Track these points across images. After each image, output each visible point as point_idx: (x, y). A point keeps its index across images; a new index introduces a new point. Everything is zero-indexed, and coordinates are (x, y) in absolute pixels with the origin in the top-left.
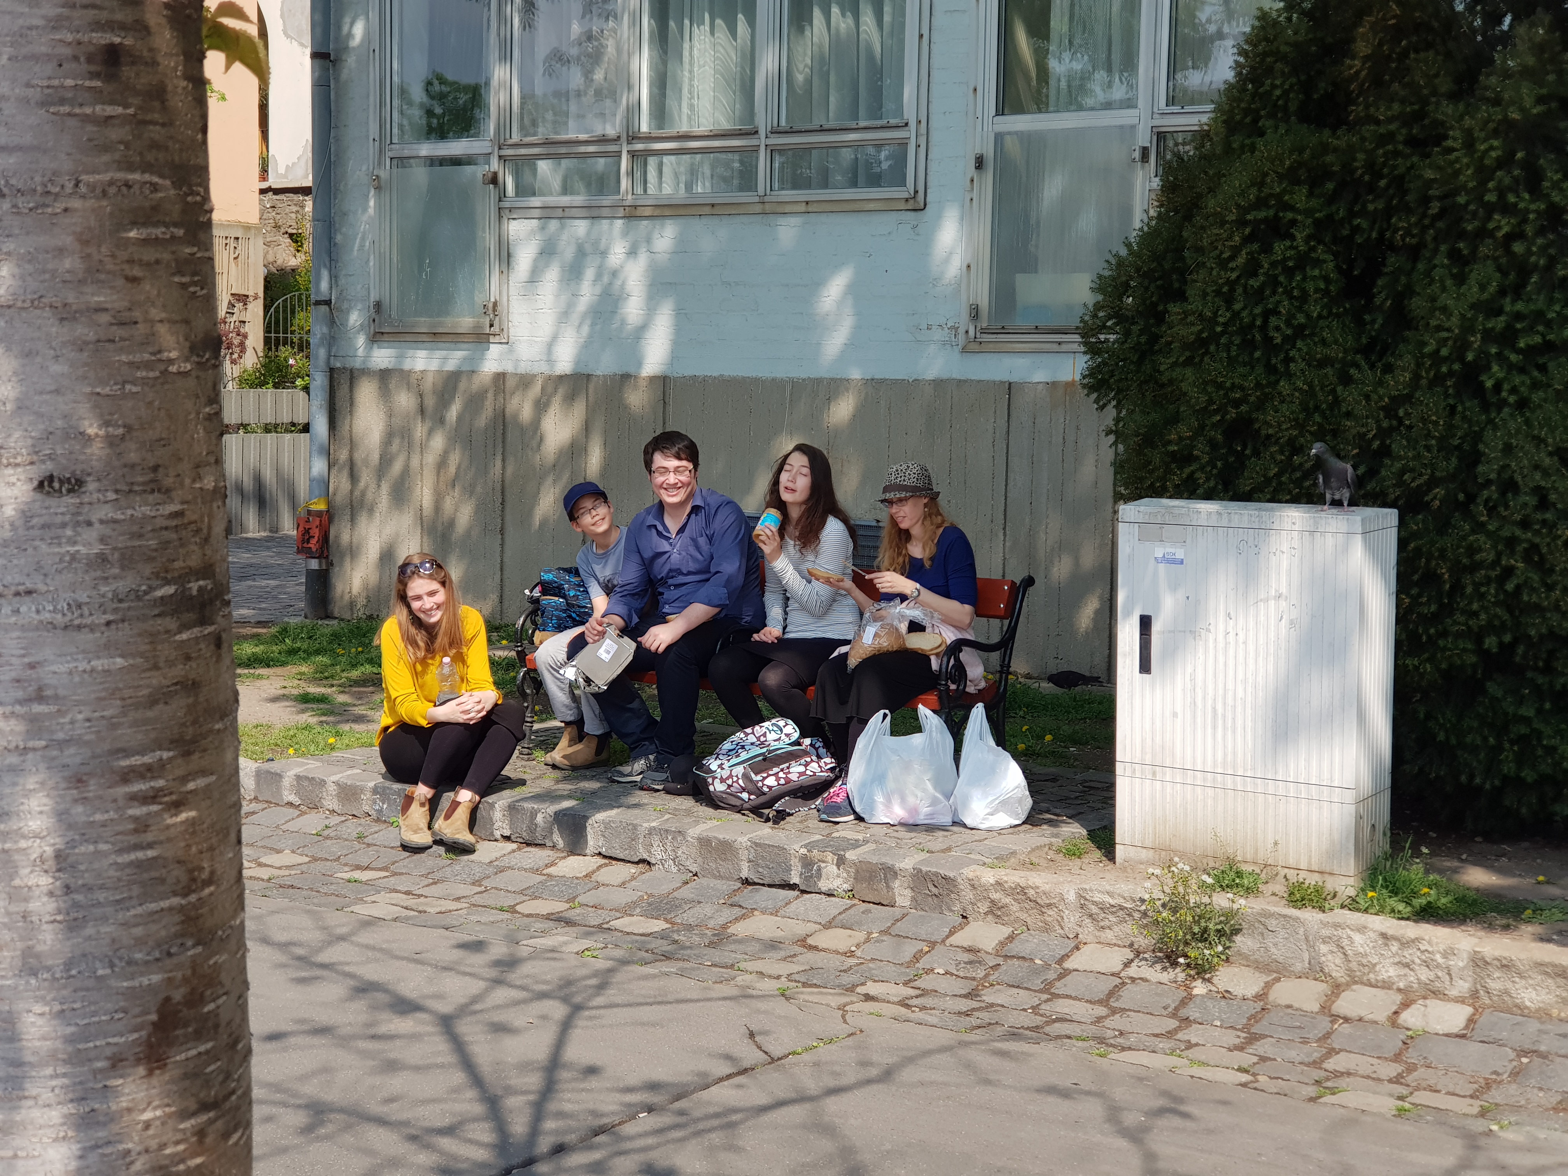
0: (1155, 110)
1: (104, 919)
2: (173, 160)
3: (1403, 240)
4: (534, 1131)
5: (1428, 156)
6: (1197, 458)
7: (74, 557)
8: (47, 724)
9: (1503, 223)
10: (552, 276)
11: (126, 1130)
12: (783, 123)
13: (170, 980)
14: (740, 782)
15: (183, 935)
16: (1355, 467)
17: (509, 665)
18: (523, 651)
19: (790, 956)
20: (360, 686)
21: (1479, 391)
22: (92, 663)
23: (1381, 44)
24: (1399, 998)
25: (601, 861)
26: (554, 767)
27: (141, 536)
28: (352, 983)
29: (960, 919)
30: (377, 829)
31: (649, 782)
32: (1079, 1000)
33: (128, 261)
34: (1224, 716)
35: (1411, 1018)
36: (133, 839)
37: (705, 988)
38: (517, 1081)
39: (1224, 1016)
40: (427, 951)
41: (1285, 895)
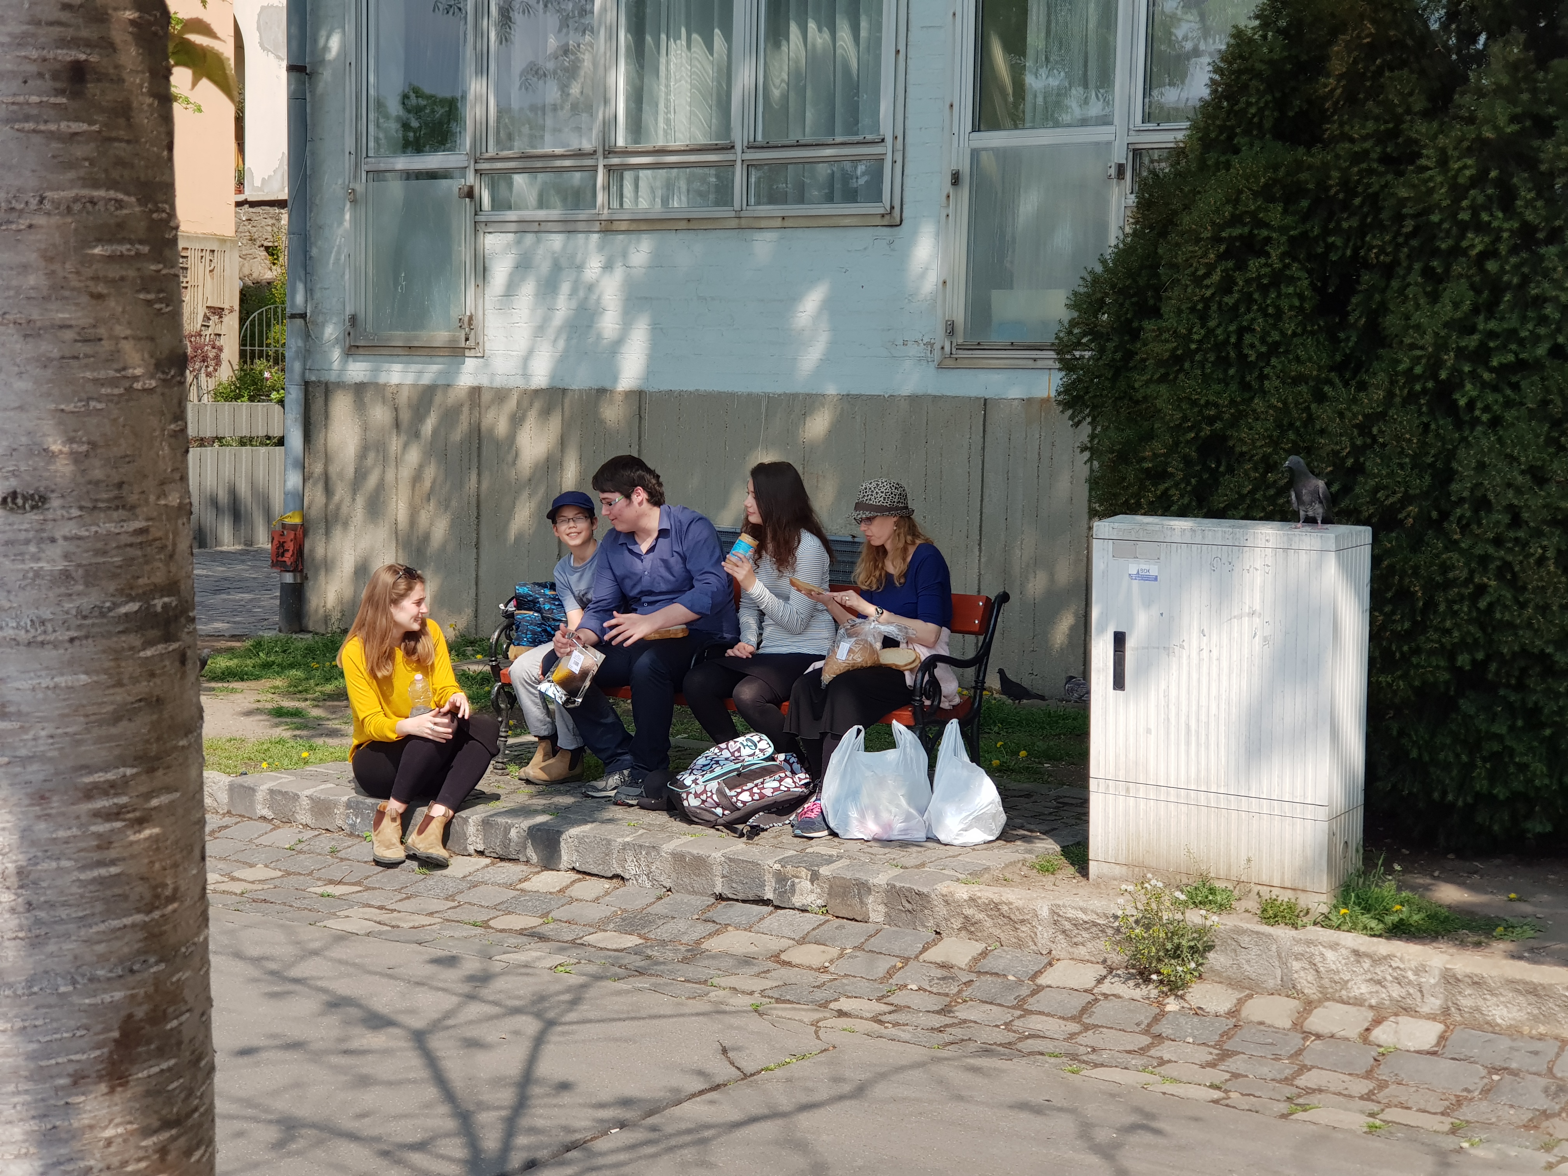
0: (1131, 127)
1: (67, 936)
2: (138, 178)
3: (1377, 257)
4: (506, 1147)
5: (1400, 174)
6: (1172, 475)
7: (37, 574)
8: (10, 740)
9: (1477, 241)
10: (528, 290)
11: (88, 1147)
12: (759, 138)
13: (133, 996)
14: (715, 797)
15: (146, 952)
16: (1328, 485)
17: (484, 680)
18: (497, 666)
19: (764, 972)
20: (333, 700)
21: (1452, 409)
22: (56, 680)
23: (1355, 62)
24: (1370, 1015)
25: (574, 876)
26: (528, 782)
27: (105, 553)
28: (325, 997)
29: (934, 935)
30: (350, 843)
31: (623, 797)
32: (1053, 1016)
33: (92, 278)
34: (1197, 732)
35: (1382, 1034)
36: (96, 856)
37: (679, 1004)
38: (488, 1096)
39: (1196, 1033)
40: (400, 966)
41: (1258, 912)
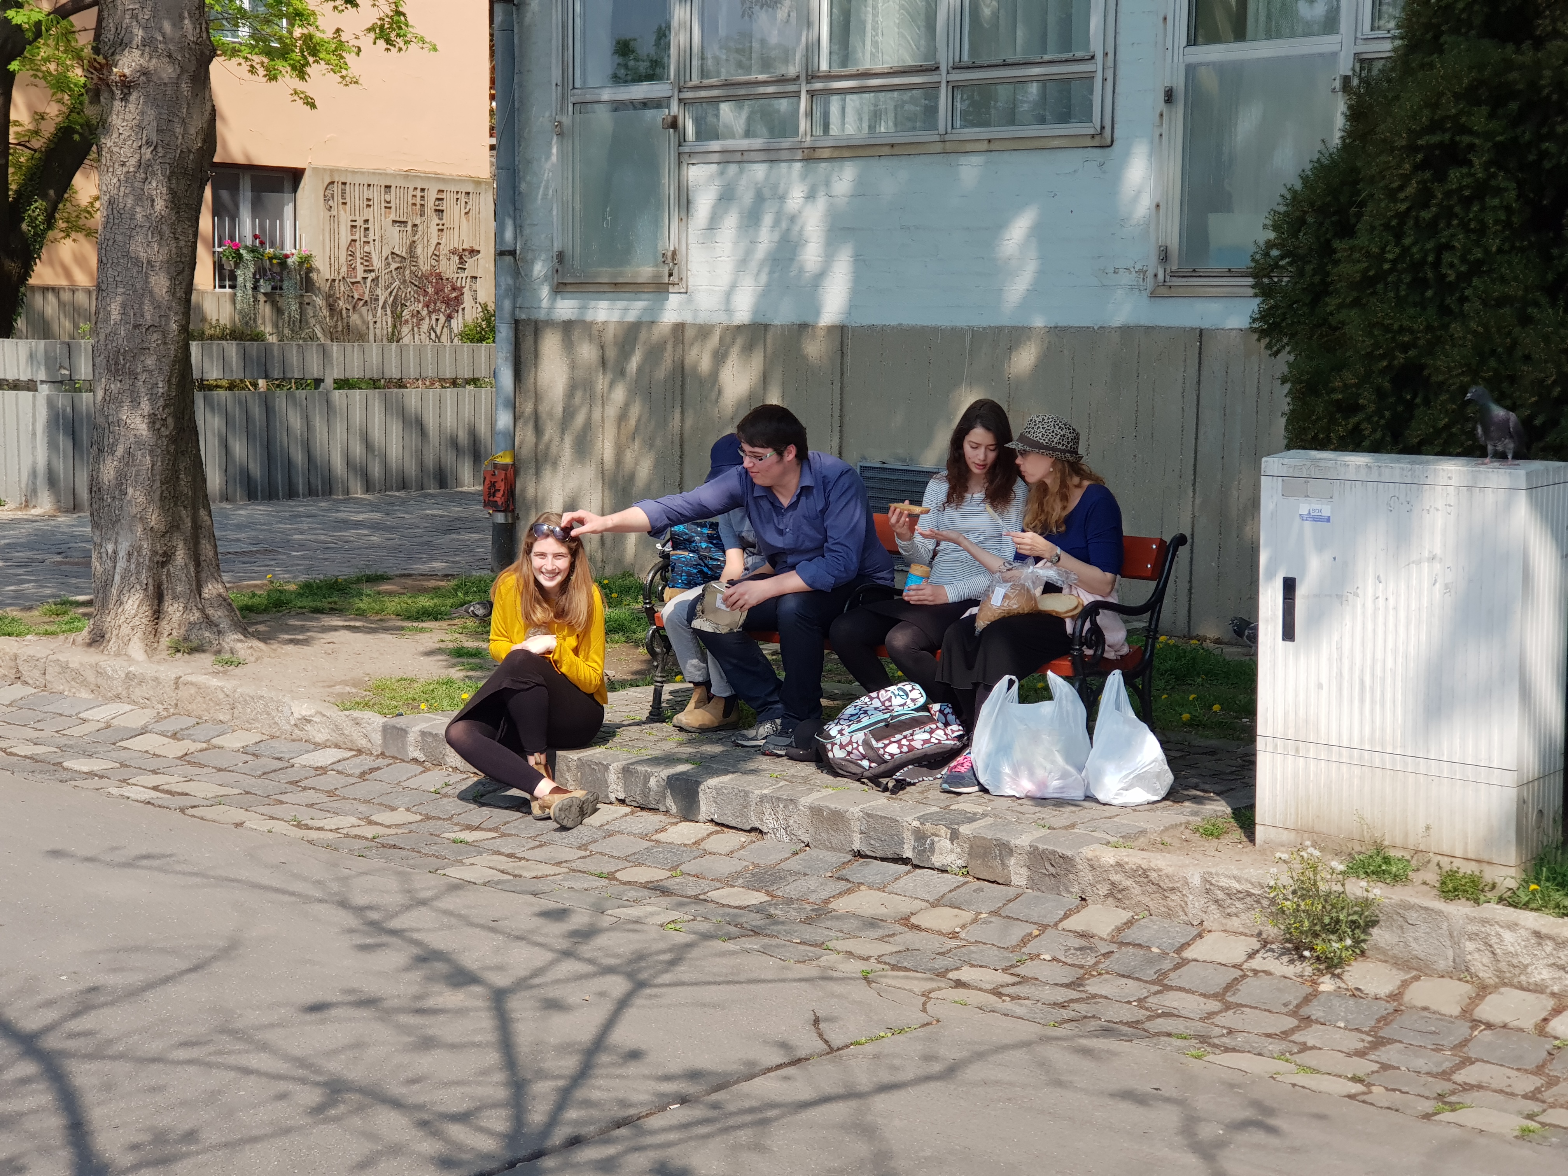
0: (1359, 35)
4: (553, 1121)
6: (1362, 408)
10: (731, 222)
12: (965, 58)
14: (861, 749)
18: (652, 607)
19: (889, 936)
24: (1550, 1003)
25: (712, 828)
26: (682, 729)
28: (416, 951)
29: (1078, 901)
31: (771, 747)
32: (1193, 993)
34: (1372, 689)
35: (1561, 1026)
37: (784, 968)
38: (551, 1063)
39: (1350, 1017)
40: (506, 919)
41: (1438, 885)
